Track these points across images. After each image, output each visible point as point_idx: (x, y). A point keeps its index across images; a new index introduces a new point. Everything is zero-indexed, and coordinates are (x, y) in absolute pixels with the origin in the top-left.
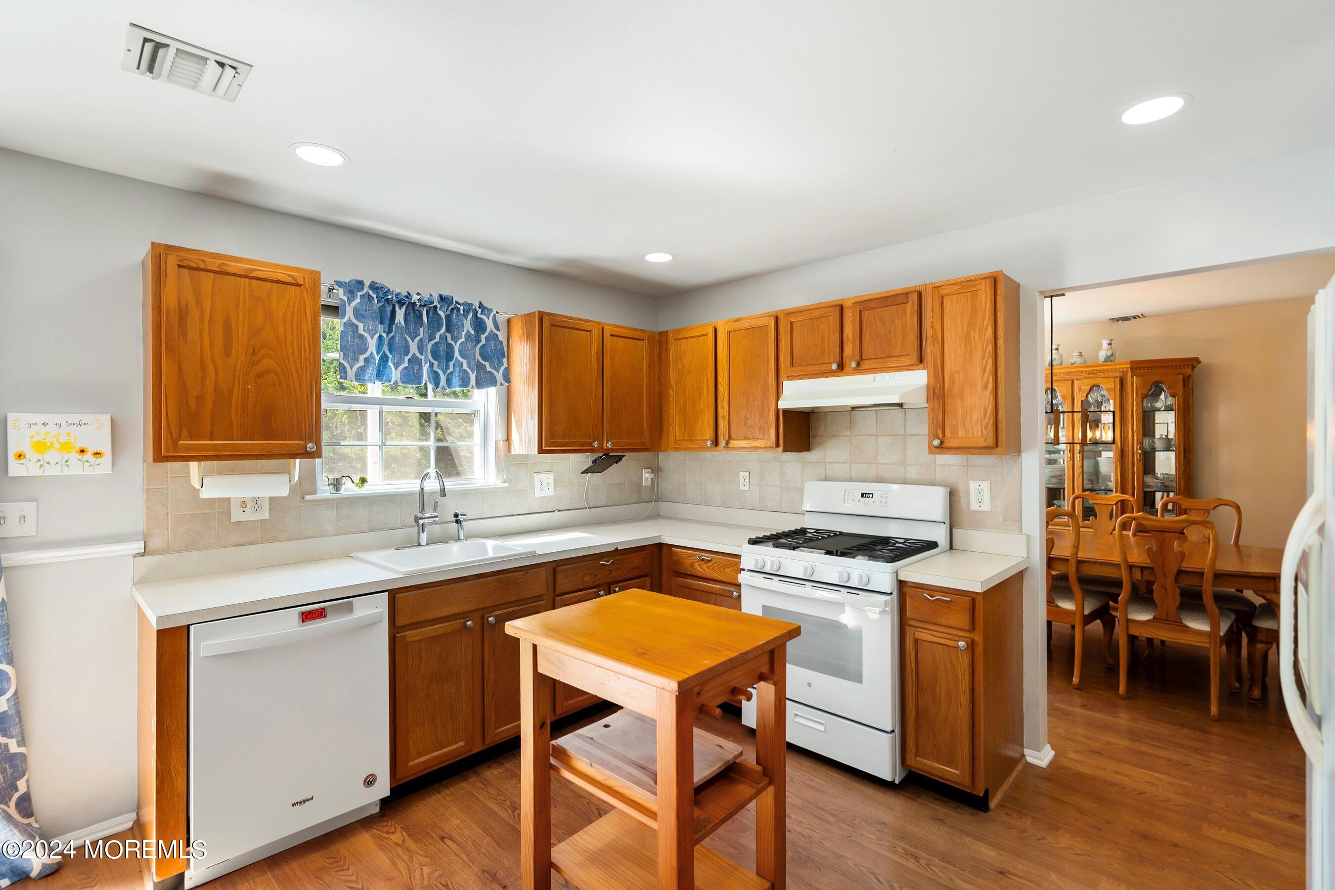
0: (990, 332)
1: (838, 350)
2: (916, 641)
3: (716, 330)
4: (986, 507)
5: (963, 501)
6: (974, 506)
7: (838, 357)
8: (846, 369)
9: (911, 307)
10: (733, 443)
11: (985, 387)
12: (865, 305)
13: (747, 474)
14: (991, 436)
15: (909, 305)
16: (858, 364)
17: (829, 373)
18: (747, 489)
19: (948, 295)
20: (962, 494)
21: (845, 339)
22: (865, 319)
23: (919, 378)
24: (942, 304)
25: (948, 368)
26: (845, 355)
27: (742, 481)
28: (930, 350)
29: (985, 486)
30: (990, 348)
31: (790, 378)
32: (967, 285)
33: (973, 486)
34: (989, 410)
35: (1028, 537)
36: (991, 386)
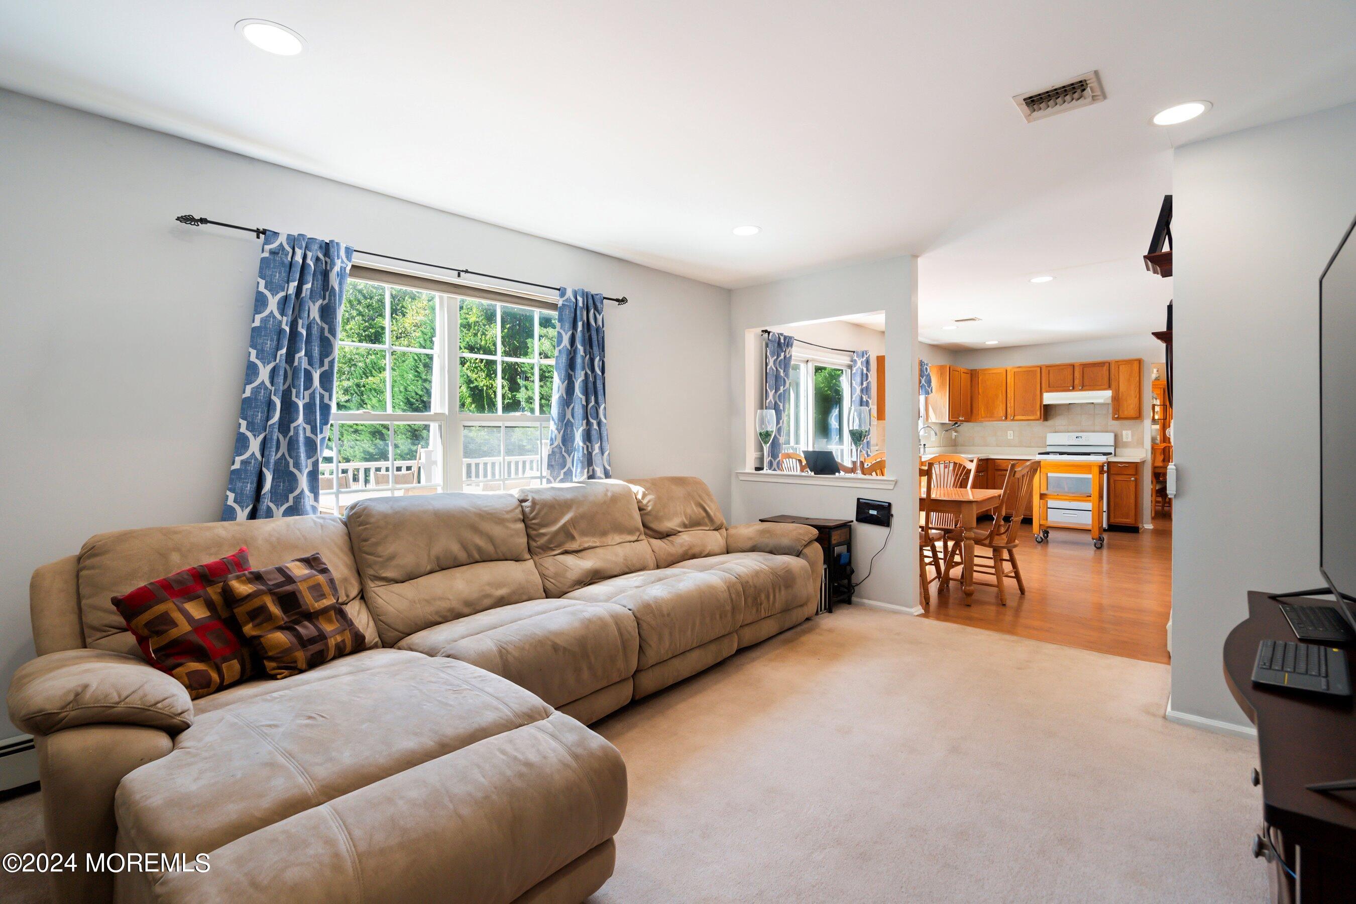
0: (1138, 379)
1: (1072, 381)
2: (1115, 481)
3: (1006, 371)
4: (1130, 439)
5: (1120, 438)
6: (1125, 440)
7: (1072, 384)
8: (1075, 389)
9: (1106, 368)
10: (1016, 418)
11: (1136, 397)
12: (1084, 366)
13: (1012, 432)
14: (1138, 414)
15: (1105, 367)
16: (1082, 388)
17: (1069, 390)
18: (1012, 438)
19: (1121, 365)
20: (1119, 435)
21: (1075, 378)
22: (1085, 371)
23: (1109, 393)
24: (1119, 368)
25: (1121, 390)
26: (1075, 383)
27: (1009, 435)
28: (1114, 384)
29: (1129, 432)
30: (1138, 384)
31: (1047, 392)
32: (1129, 362)
33: (1124, 432)
34: (1137, 405)
35: (1146, 450)
36: (1138, 396)
